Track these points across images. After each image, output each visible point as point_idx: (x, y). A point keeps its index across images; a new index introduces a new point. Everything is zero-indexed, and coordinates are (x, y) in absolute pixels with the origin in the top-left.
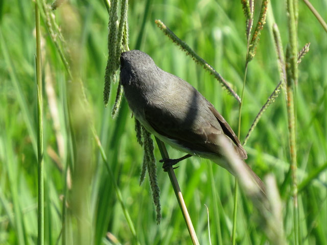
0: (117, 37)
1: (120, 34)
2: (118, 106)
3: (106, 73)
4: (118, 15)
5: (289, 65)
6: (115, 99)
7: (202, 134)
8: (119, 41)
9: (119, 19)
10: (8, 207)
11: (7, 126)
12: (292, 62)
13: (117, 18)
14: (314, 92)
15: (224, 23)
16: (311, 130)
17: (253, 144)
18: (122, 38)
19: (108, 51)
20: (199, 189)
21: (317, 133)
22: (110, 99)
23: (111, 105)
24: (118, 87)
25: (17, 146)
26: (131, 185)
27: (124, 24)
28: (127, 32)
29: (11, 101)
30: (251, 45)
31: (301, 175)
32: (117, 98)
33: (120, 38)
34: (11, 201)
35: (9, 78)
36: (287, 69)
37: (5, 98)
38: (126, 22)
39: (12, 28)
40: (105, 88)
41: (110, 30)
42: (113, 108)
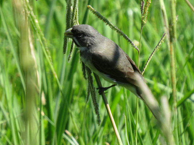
0: (71, 16)
1: (73, 14)
2: (72, 55)
3: (65, 36)
4: (72, 2)
5: (171, 29)
6: (70, 51)
7: (124, 71)
8: (73, 18)
9: (73, 5)
10: (6, 114)
11: (5, 67)
12: (173, 28)
13: (72, 4)
14: (188, 46)
15: (134, 6)
16: (186, 69)
17: (151, 78)
18: (75, 16)
19: (66, 24)
20: (119, 103)
21: (189, 71)
22: (66, 51)
23: (67, 55)
25: (11, 79)
26: (79, 102)
28: (77, 13)
29: (8, 52)
30: (143, 16)
31: (180, 95)
32: (71, 51)
33: (73, 16)
34: (8, 111)
35: (6, 38)
36: (170, 32)
37: (4, 50)
38: (77, 7)
39: (8, 9)
40: (64, 45)
41: (68, 12)
42: (69, 56)
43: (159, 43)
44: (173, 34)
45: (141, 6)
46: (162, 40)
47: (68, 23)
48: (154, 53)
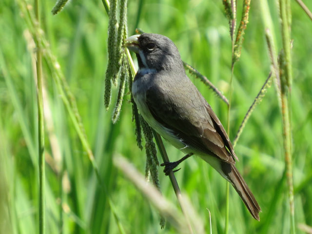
0: (116, 40)
1: (119, 38)
2: (119, 110)
3: (107, 77)
4: (117, 18)
5: (283, 71)
6: (117, 103)
8: (119, 44)
9: (118, 22)
13: (116, 21)
18: (122, 41)
24: (118, 91)
27: (123, 27)
28: (126, 36)
30: (236, 46)
33: (119, 41)
35: (3, 79)
36: (281, 76)
38: (126, 26)
40: (105, 92)
41: (110, 34)
42: (114, 112)
43: (262, 88)
44: (287, 78)
45: (230, 28)
46: (267, 84)
47: (112, 53)
48: (254, 107)
